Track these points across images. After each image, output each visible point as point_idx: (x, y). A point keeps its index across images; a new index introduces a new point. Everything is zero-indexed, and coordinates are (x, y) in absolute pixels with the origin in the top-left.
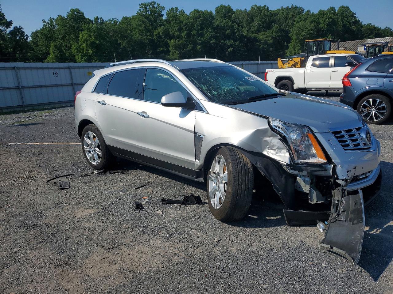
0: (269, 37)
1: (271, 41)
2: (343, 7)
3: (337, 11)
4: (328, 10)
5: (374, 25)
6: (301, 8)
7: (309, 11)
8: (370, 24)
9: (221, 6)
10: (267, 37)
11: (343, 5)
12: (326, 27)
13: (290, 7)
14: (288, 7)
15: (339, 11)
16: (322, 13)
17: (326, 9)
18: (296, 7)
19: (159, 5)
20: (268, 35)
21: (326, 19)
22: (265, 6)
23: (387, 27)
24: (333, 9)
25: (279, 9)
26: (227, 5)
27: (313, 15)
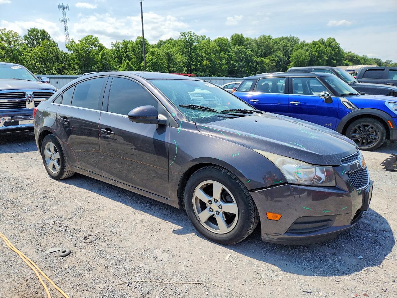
0: (273, 60)
1: (274, 64)
2: (330, 38)
3: (325, 41)
4: (319, 41)
5: (354, 53)
6: (298, 38)
7: (304, 42)
8: (350, 52)
9: (236, 34)
10: (271, 60)
11: (330, 37)
12: (317, 54)
13: (289, 37)
14: (287, 36)
15: (327, 42)
16: (314, 44)
17: (317, 40)
18: (294, 37)
19: (194, 34)
20: (272, 59)
21: (317, 48)
22: (269, 36)
23: (364, 55)
24: (323, 40)
25: (280, 39)
26: (240, 34)
27: (308, 44)
